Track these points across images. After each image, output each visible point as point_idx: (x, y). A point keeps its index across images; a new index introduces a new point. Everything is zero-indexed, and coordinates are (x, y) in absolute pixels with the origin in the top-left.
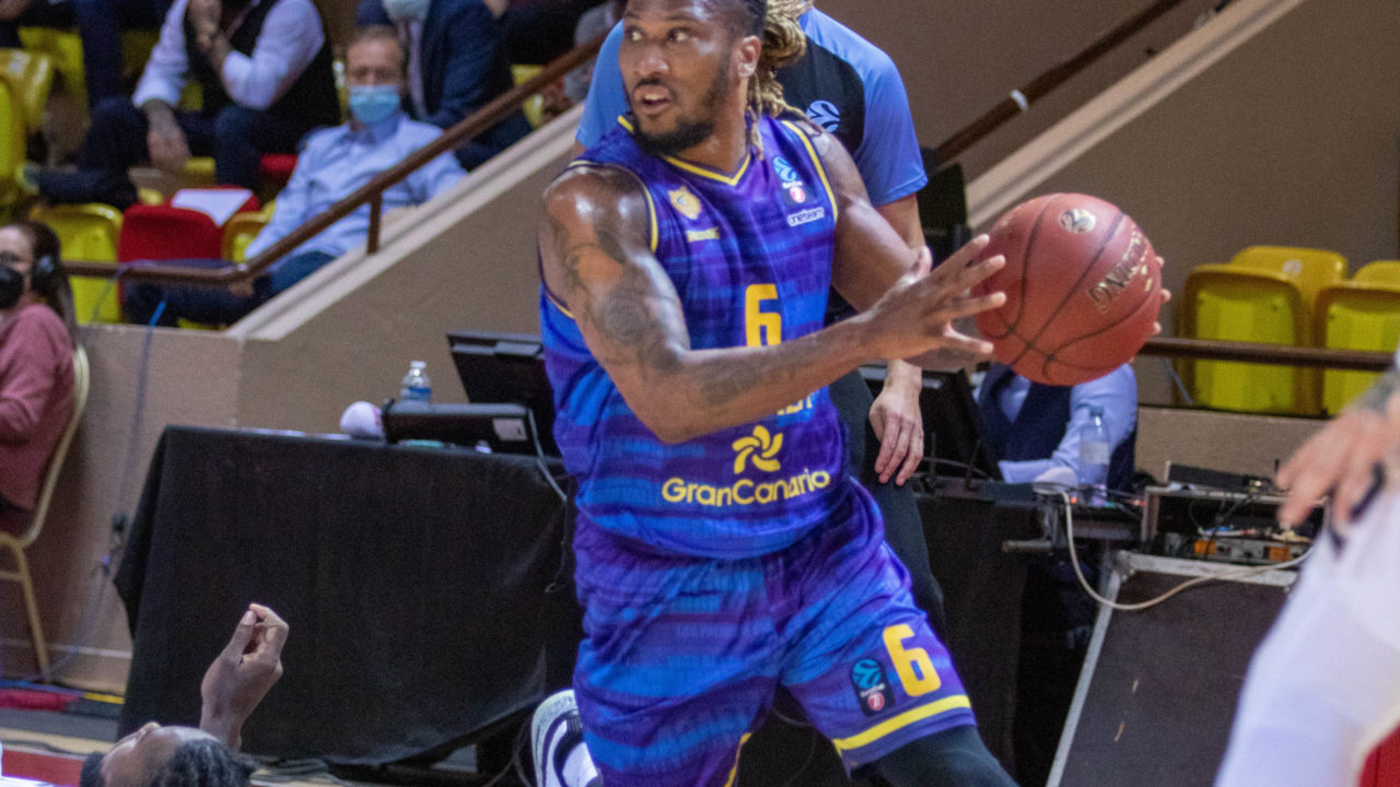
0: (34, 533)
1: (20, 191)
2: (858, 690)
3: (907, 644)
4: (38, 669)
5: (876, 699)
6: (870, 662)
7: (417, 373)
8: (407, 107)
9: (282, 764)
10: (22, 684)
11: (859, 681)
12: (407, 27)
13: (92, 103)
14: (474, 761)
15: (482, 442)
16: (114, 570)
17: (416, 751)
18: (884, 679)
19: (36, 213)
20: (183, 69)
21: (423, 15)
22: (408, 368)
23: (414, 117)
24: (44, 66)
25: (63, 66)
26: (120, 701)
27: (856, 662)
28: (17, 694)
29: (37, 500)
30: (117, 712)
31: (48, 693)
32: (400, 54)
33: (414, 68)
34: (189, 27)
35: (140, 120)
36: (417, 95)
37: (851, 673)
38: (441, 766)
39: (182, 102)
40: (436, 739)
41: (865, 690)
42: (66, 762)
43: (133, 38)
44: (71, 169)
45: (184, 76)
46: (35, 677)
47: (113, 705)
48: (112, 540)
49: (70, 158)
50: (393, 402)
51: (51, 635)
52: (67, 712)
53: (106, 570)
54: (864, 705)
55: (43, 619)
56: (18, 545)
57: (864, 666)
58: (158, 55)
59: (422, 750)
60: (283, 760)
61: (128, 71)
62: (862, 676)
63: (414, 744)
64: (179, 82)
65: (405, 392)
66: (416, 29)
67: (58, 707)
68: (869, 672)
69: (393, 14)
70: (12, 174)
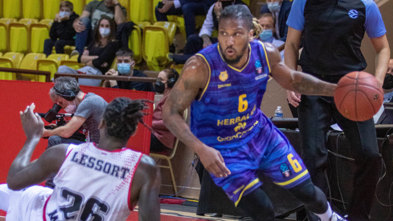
0: (173, 155)
1: (168, 60)
2: (282, 172)
3: (293, 159)
4: (175, 193)
5: (287, 174)
6: (285, 164)
7: (279, 109)
8: (275, 36)
9: (242, 218)
10: (170, 197)
11: (282, 169)
12: (275, 13)
13: (187, 36)
14: (296, 217)
15: (297, 129)
16: (195, 165)
17: (280, 214)
18: (289, 169)
19: (172, 66)
20: (212, 26)
21: (279, 10)
22: (276, 108)
23: (277, 38)
24: (174, 26)
25: (179, 26)
26: (198, 201)
27: (281, 164)
28: (169, 200)
29: (174, 146)
30: (197, 204)
31: (177, 200)
32: (273, 21)
33: (277, 25)
34: (214, 14)
35: (201, 40)
36: (278, 32)
37: (280, 167)
38: (287, 218)
39: (212, 35)
40: (285, 211)
41: (284, 171)
42: (183, 218)
43: (199, 18)
44: (182, 54)
45: (213, 28)
46: (174, 195)
47: (195, 202)
48: (195, 157)
49: (181, 51)
50: (272, 117)
51: (178, 184)
52: (183, 205)
53: (193, 165)
54: (284, 175)
55: (176, 179)
56: (168, 159)
57: (283, 165)
58: (205, 22)
59: (282, 214)
60: (243, 217)
61: (197, 27)
62: (283, 168)
63: (279, 212)
64: (211, 30)
65: (276, 115)
66: (277, 14)
67: (180, 203)
68: (285, 167)
69: (270, 10)
70: (165, 56)
